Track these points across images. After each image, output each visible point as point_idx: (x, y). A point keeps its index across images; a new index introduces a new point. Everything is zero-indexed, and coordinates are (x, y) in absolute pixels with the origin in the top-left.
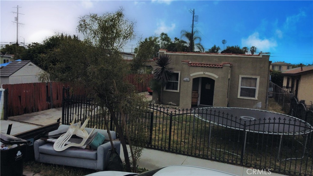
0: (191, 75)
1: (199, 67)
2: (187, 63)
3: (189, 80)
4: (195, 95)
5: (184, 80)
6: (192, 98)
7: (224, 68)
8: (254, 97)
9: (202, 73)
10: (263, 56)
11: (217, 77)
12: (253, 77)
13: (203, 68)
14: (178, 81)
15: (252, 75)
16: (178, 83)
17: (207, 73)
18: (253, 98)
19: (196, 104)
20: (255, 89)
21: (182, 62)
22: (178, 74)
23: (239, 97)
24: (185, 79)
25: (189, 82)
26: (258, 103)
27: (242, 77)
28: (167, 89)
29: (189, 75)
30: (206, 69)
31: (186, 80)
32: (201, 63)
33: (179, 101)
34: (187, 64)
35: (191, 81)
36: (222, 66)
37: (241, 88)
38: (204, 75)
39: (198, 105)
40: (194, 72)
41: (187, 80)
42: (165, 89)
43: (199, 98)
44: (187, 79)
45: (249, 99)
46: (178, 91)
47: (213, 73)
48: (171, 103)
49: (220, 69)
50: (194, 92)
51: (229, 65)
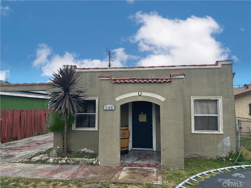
0: (117, 99)
1: (131, 84)
2: (109, 79)
3: (113, 109)
4: (124, 134)
5: (105, 109)
6: (121, 139)
7: (174, 82)
8: (217, 129)
9: (136, 94)
10: (222, 64)
11: (163, 99)
12: (212, 99)
13: (137, 86)
14: (95, 112)
15: (210, 95)
16: (95, 115)
17: (144, 94)
18: (216, 132)
19: (127, 149)
20: (217, 117)
21: (99, 77)
22: (95, 101)
23: (193, 131)
24: (107, 107)
25: (114, 112)
26: (224, 139)
27: (195, 99)
28: (77, 127)
29: (114, 99)
30: (141, 86)
31: (108, 109)
32: (132, 78)
33: (98, 145)
34: (108, 81)
35: (118, 110)
36: (169, 80)
37: (195, 117)
38: (140, 97)
39: (130, 149)
40: (122, 94)
41: (111, 109)
42: (74, 128)
43: (131, 139)
44: (110, 106)
45: (211, 133)
46: (96, 129)
47: (155, 93)
48: (85, 149)
49: (168, 84)
50: (122, 128)
51: (183, 77)
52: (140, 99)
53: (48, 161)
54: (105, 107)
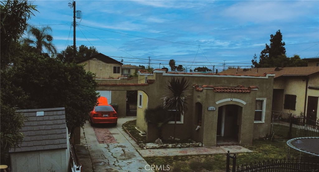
0: (217, 103)
7: (252, 93)
8: (260, 120)
9: (229, 100)
10: (269, 76)
11: (245, 103)
12: (260, 100)
13: (230, 94)
15: (260, 97)
17: (234, 100)
20: (261, 112)
31: (211, 110)
34: (212, 90)
35: (217, 111)
36: (249, 91)
40: (220, 99)
44: (213, 108)
45: (258, 122)
46: (182, 122)
47: (240, 99)
49: (248, 94)
51: (257, 89)
52: (231, 103)
53: (168, 146)
54: (209, 108)
